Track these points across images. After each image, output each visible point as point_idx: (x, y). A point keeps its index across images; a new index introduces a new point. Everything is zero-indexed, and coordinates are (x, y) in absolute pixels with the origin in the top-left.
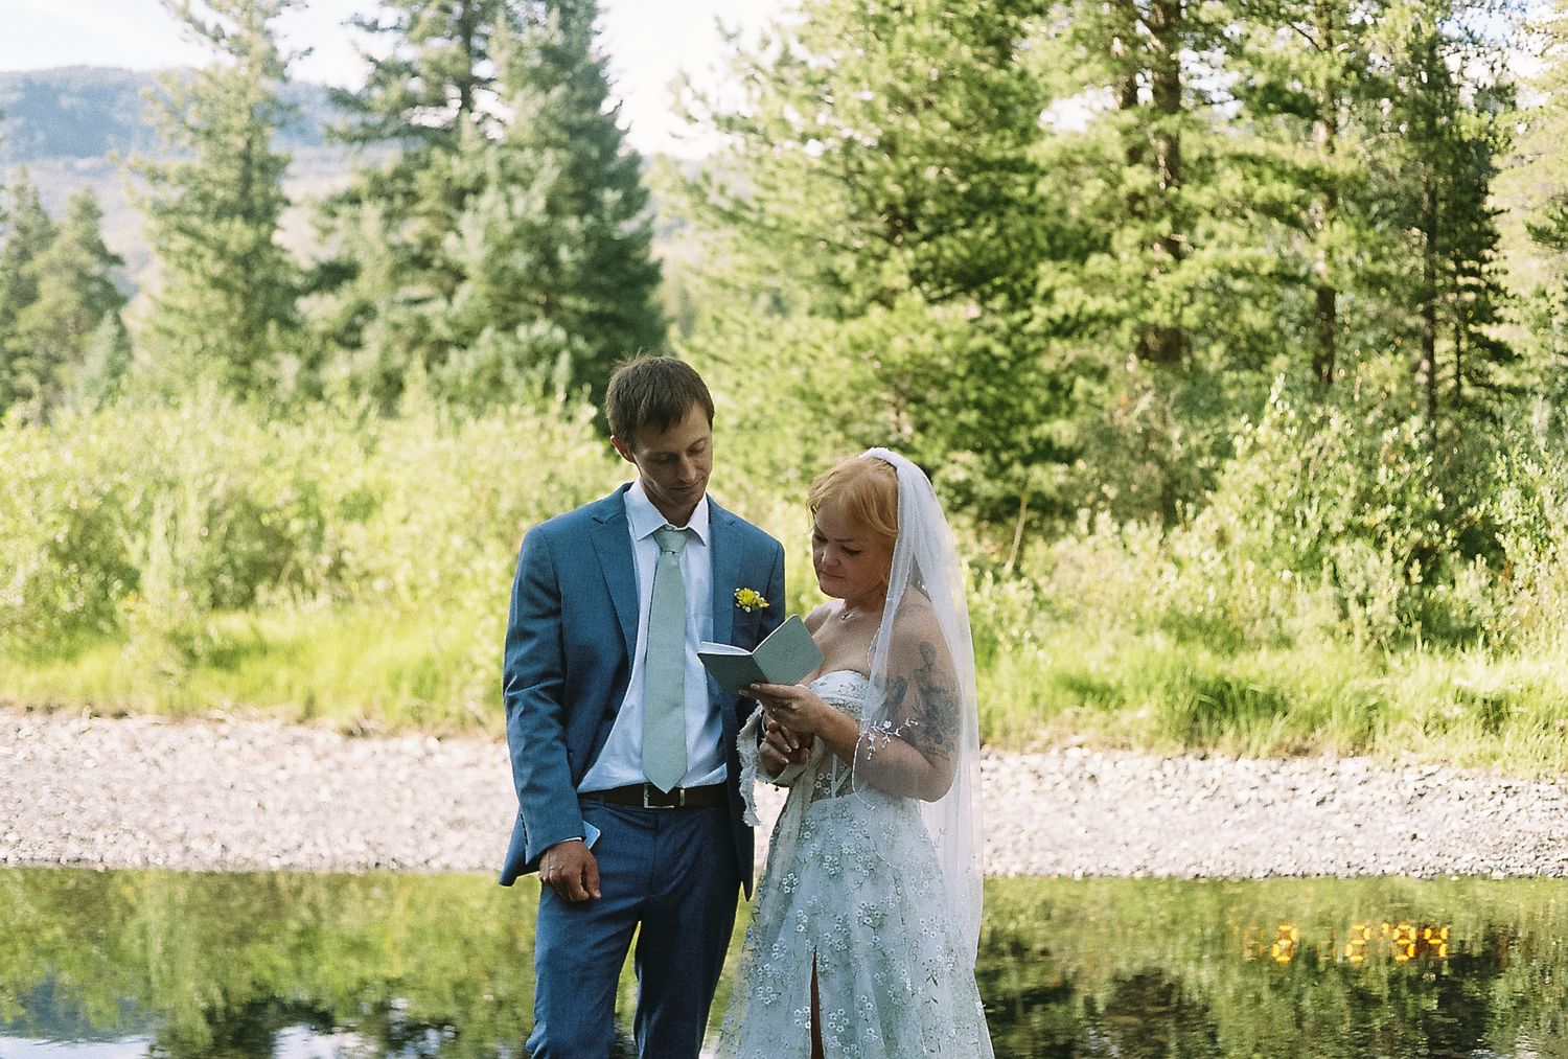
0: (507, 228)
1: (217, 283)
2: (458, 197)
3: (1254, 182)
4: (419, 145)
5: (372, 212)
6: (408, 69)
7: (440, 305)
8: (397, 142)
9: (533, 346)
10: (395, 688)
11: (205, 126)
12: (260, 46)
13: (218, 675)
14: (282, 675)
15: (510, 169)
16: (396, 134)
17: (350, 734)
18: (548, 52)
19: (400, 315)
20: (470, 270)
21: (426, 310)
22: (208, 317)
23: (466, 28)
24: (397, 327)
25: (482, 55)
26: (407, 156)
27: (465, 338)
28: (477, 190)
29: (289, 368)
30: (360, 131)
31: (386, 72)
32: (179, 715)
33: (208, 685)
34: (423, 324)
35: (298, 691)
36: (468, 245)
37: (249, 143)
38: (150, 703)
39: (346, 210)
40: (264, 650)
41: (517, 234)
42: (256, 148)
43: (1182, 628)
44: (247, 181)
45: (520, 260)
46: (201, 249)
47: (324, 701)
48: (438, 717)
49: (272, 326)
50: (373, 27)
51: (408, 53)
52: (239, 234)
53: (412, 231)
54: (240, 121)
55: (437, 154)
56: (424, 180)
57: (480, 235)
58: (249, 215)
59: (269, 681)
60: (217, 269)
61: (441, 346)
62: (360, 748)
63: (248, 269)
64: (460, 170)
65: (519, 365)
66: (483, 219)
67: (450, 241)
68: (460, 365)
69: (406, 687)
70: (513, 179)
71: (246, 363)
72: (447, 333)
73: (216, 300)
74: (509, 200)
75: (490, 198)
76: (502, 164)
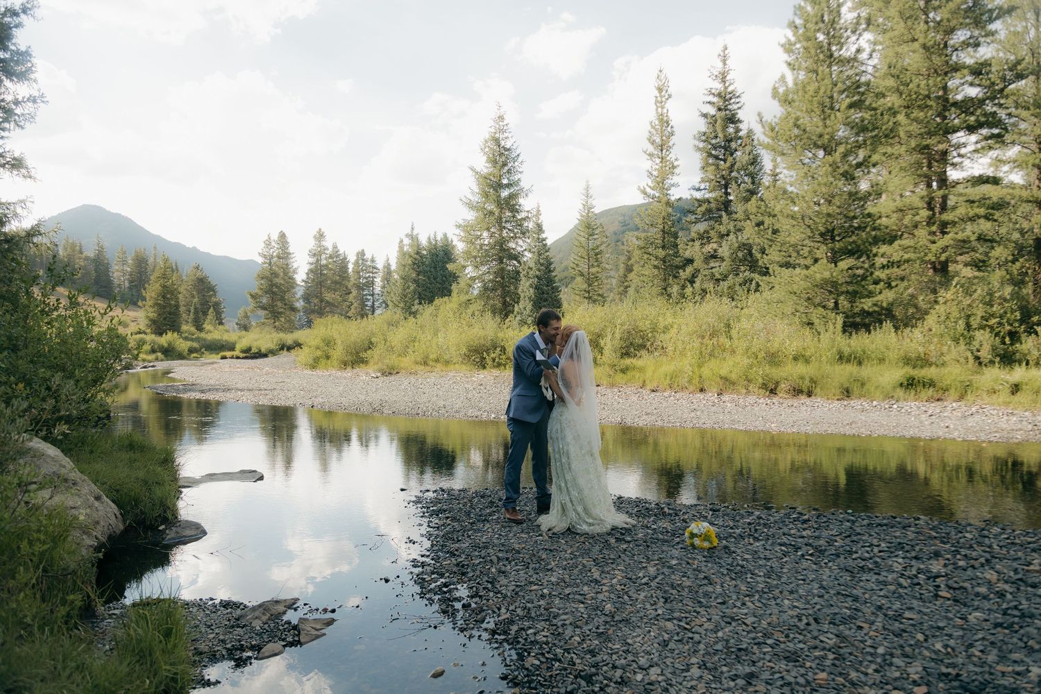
0: (737, 245)
1: (655, 267)
2: (722, 236)
3: (970, 210)
4: (712, 222)
5: (697, 243)
6: (708, 201)
7: (718, 269)
8: (706, 222)
9: (744, 279)
10: (665, 379)
11: (650, 223)
12: (665, 199)
13: (621, 375)
14: (638, 375)
15: (738, 227)
16: (705, 220)
17: (653, 391)
18: (748, 191)
19: (706, 272)
20: (725, 258)
21: (713, 270)
22: (654, 276)
23: (726, 187)
24: (705, 276)
25: (730, 194)
26: (709, 225)
27: (725, 278)
28: (728, 235)
29: (675, 289)
30: (694, 220)
31: (701, 202)
32: (612, 385)
33: (619, 377)
34: (713, 275)
35: (641, 378)
36: (724, 251)
37: (664, 227)
38: (605, 382)
39: (691, 243)
40: (634, 368)
41: (740, 247)
42: (667, 227)
43: (907, 361)
44: (664, 238)
45: (740, 254)
46: (651, 257)
47: (647, 382)
48: (675, 386)
49: (671, 278)
50: (699, 189)
51: (707, 196)
52: (661, 253)
53: (709, 248)
54: (660, 221)
55: (716, 225)
56: (712, 233)
57: (728, 247)
58: (663, 247)
59: (634, 376)
60: (656, 263)
61: (718, 280)
62: (653, 395)
63: (665, 262)
64: (723, 229)
65: (740, 285)
66: (729, 243)
67: (720, 250)
68: (724, 285)
69: (668, 378)
70: (739, 230)
71: (665, 289)
72: (719, 277)
73: (656, 272)
74: (737, 238)
75: (732, 236)
76: (735, 226)
